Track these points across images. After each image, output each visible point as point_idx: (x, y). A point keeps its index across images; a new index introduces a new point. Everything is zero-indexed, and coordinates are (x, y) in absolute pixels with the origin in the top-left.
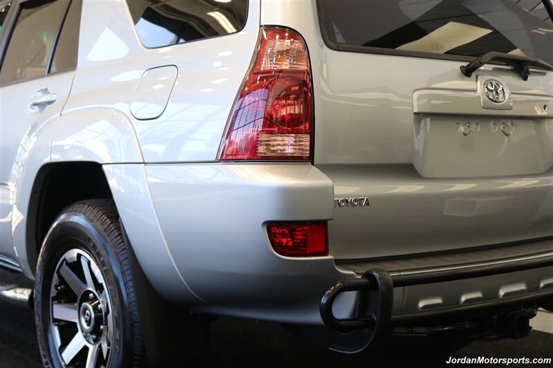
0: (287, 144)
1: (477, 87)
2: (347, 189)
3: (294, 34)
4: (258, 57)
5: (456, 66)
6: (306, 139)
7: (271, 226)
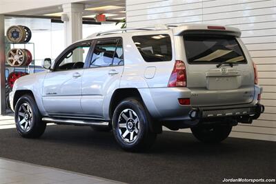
0: (181, 83)
1: (220, 69)
2: (193, 92)
3: (182, 62)
4: (175, 67)
5: (215, 65)
6: (185, 83)
7: (179, 99)
